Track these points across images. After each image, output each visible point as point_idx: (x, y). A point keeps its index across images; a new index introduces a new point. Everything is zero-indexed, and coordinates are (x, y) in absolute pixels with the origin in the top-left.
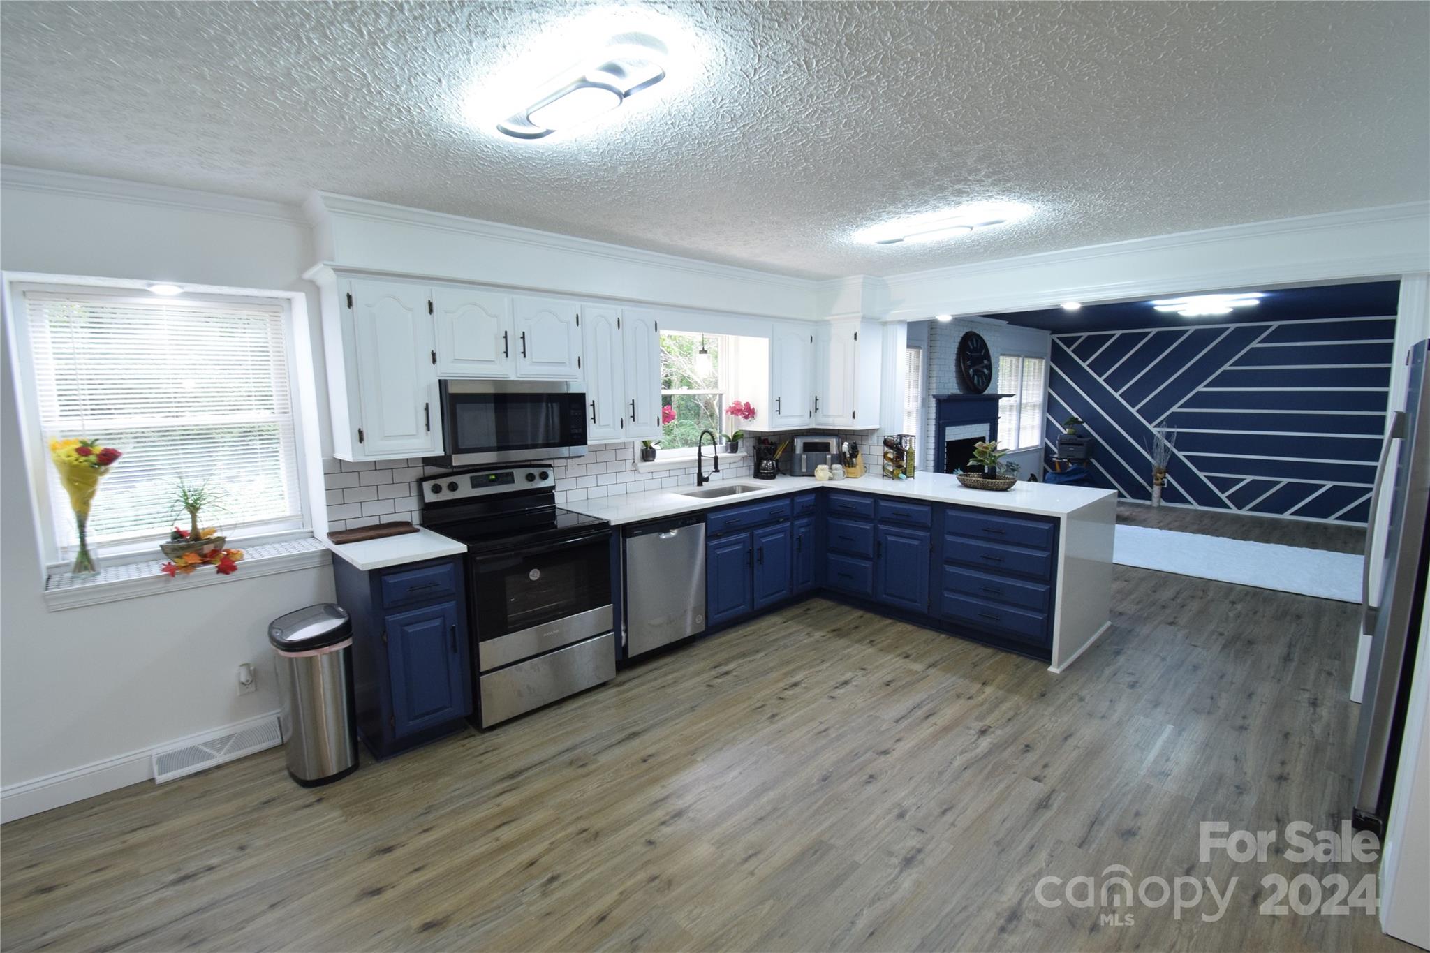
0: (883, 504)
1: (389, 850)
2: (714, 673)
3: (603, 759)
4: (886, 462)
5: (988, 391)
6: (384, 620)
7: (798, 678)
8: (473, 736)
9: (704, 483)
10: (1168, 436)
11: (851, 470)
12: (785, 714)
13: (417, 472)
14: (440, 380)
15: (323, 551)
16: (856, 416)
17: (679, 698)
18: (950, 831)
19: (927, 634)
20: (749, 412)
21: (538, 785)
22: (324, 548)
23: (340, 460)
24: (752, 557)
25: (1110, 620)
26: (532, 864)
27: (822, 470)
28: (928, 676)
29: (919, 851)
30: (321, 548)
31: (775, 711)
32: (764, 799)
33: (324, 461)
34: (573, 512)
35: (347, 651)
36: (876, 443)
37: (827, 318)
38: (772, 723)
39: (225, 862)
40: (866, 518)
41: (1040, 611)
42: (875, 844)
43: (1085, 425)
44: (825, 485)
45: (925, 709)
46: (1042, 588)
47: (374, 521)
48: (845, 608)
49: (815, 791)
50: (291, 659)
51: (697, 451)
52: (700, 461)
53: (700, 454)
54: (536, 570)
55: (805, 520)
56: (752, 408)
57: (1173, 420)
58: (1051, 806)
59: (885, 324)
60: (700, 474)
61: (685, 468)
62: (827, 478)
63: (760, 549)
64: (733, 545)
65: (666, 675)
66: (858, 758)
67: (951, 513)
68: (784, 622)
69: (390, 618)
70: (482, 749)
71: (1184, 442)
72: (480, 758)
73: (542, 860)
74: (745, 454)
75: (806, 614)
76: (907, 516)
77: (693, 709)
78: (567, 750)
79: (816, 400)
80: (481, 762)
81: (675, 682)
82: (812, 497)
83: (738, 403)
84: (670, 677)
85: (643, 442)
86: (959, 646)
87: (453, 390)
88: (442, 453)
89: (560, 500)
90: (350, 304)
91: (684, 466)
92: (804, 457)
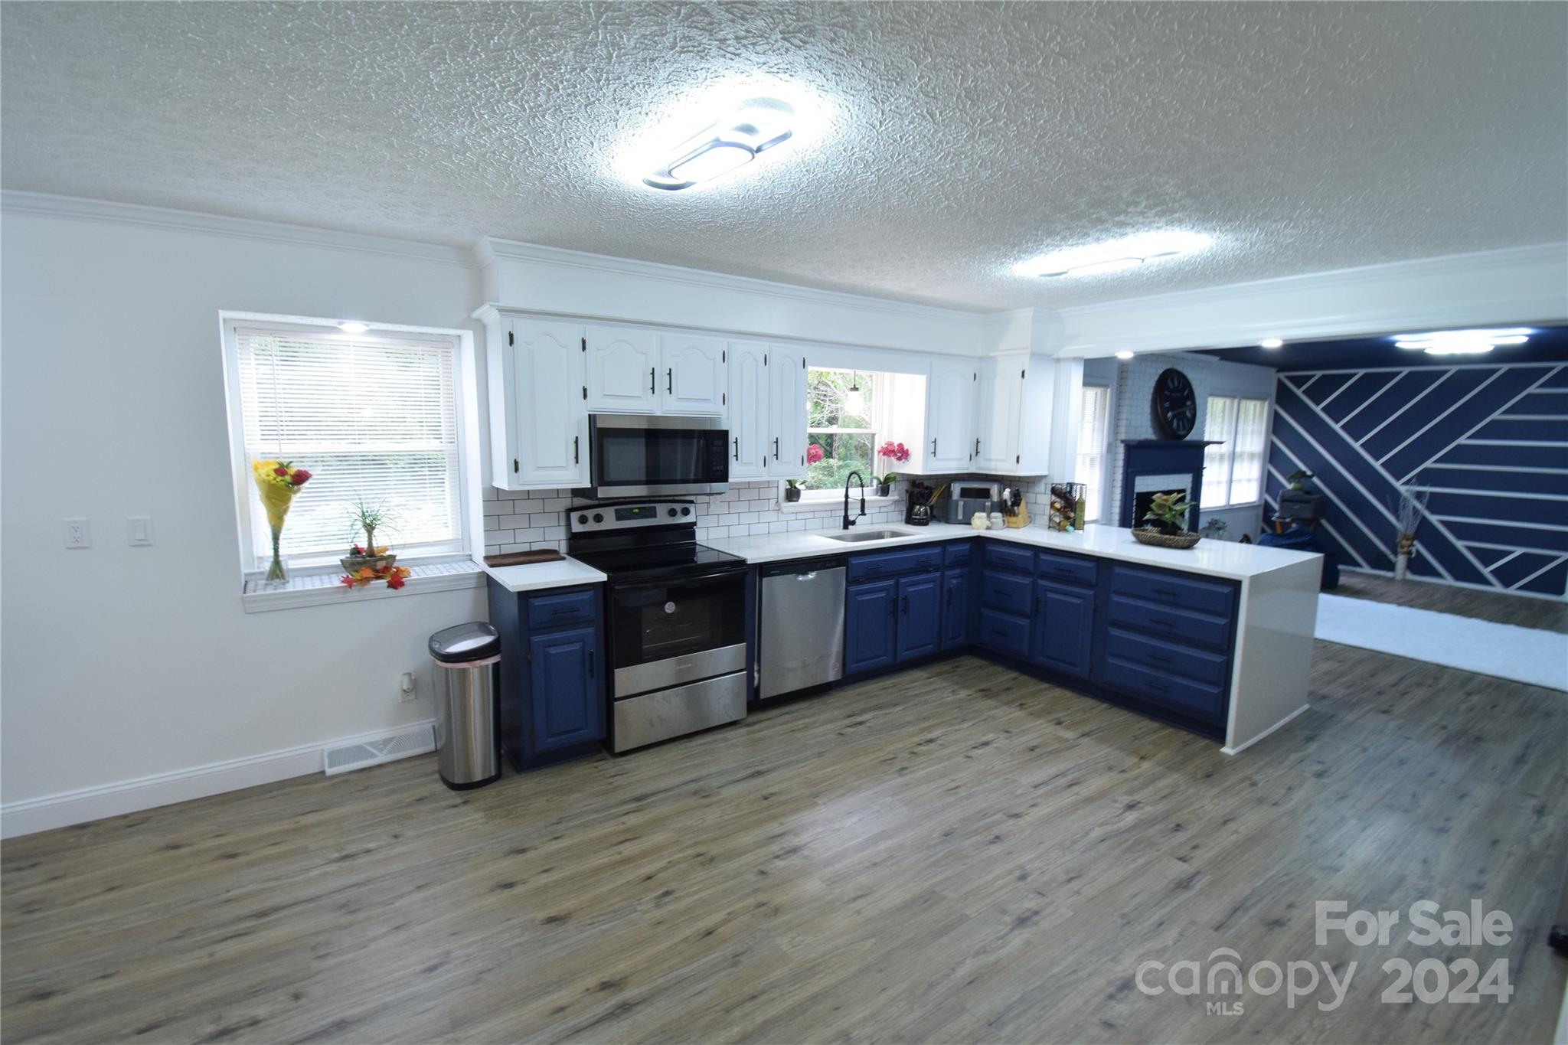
0: (1044, 557)
1: (522, 851)
2: (847, 722)
3: (726, 792)
4: (1052, 512)
5: (1192, 437)
6: (529, 640)
7: (935, 734)
8: (606, 759)
9: (850, 527)
10: (1419, 496)
11: (1013, 519)
12: (915, 769)
13: (566, 503)
14: (590, 415)
15: (480, 573)
16: (1020, 461)
17: (808, 742)
18: (1074, 898)
19: (1088, 702)
20: (902, 453)
21: (663, 810)
22: (480, 570)
23: (498, 489)
24: (896, 606)
25: (1308, 702)
26: (649, 878)
27: (980, 518)
28: (1079, 744)
29: (1036, 913)
31: (905, 764)
32: (882, 846)
33: (484, 489)
34: (714, 550)
35: (496, 666)
36: (1043, 490)
37: (992, 354)
38: (901, 775)
39: (381, 847)
40: (1025, 572)
41: (1215, 684)
42: (989, 901)
43: (1315, 480)
44: (982, 535)
45: (1070, 777)
46: (1219, 659)
47: (525, 548)
48: (998, 669)
49: (935, 845)
50: (447, 669)
51: (844, 493)
52: (846, 503)
53: (847, 496)
54: (671, 603)
55: (957, 571)
56: (905, 449)
57: (1425, 478)
58: (1193, 886)
59: (1058, 360)
60: (846, 517)
61: (831, 511)
62: (985, 527)
63: (905, 599)
64: (877, 592)
65: (796, 720)
66: (986, 818)
67: (1118, 570)
68: (929, 678)
69: (535, 639)
70: (613, 771)
71: (1437, 504)
72: (611, 780)
73: (659, 876)
74: (897, 498)
75: (954, 671)
76: (1069, 571)
77: (820, 755)
78: (692, 781)
79: (978, 442)
80: (611, 783)
81: (806, 727)
82: (967, 547)
83: (891, 444)
84: (800, 722)
85: (788, 481)
86: (1118, 717)
88: (589, 486)
89: (701, 537)
90: (511, 342)
91: (830, 508)
92: (961, 503)
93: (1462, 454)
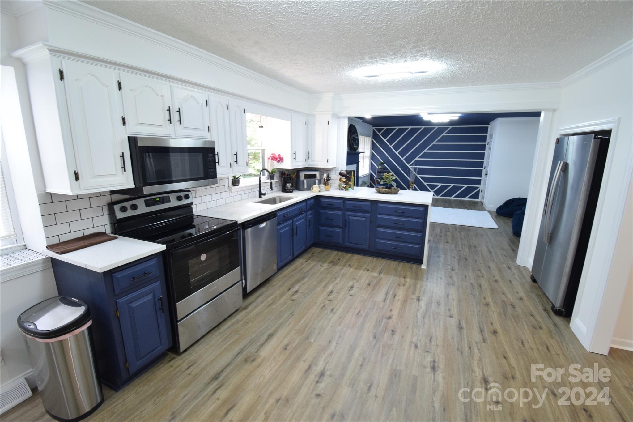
0: (347, 202)
2: (290, 292)
3: (264, 353)
4: (341, 183)
5: (357, 151)
6: (116, 302)
7: (330, 288)
8: (174, 358)
9: (262, 196)
10: (415, 169)
11: (327, 187)
12: (337, 308)
13: (107, 199)
14: (129, 137)
15: (44, 259)
16: (329, 161)
17: (281, 309)
18: (439, 349)
20: (280, 159)
21: (235, 380)
22: (44, 257)
23: (51, 193)
24: (293, 232)
27: (316, 187)
28: (382, 278)
29: (434, 362)
30: (42, 257)
31: (332, 307)
32: (356, 355)
33: (38, 195)
36: (334, 174)
37: (314, 113)
38: (334, 313)
40: (339, 209)
41: (418, 244)
42: (416, 364)
43: (385, 165)
44: (318, 195)
45: (391, 293)
46: (419, 235)
47: (80, 234)
49: (375, 344)
51: (259, 180)
52: (260, 184)
53: (260, 181)
54: (204, 254)
55: (310, 212)
56: (281, 157)
57: (417, 163)
58: (463, 327)
59: (339, 118)
60: (260, 192)
61: (251, 189)
62: (318, 191)
63: (296, 228)
64: (286, 228)
65: (267, 298)
66: (381, 323)
67: (380, 205)
68: (307, 261)
69: (120, 301)
70: (185, 365)
71: (420, 171)
72: (188, 372)
74: (277, 180)
75: (313, 256)
76: (360, 207)
77: (292, 314)
78: (239, 353)
79: (308, 153)
80: (189, 374)
81: (274, 301)
82: (312, 201)
83: (274, 155)
84: (269, 299)
85: (233, 176)
86: (394, 264)
87: (140, 144)
88: (133, 186)
90: (62, 78)
91: (252, 188)
92: (305, 181)
93: (426, 155)
